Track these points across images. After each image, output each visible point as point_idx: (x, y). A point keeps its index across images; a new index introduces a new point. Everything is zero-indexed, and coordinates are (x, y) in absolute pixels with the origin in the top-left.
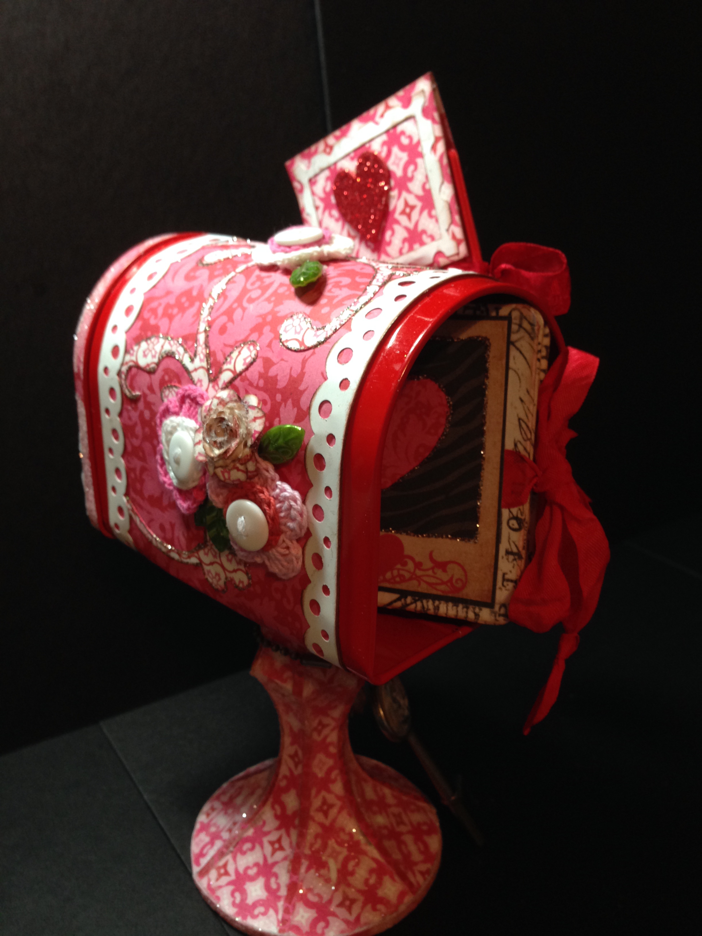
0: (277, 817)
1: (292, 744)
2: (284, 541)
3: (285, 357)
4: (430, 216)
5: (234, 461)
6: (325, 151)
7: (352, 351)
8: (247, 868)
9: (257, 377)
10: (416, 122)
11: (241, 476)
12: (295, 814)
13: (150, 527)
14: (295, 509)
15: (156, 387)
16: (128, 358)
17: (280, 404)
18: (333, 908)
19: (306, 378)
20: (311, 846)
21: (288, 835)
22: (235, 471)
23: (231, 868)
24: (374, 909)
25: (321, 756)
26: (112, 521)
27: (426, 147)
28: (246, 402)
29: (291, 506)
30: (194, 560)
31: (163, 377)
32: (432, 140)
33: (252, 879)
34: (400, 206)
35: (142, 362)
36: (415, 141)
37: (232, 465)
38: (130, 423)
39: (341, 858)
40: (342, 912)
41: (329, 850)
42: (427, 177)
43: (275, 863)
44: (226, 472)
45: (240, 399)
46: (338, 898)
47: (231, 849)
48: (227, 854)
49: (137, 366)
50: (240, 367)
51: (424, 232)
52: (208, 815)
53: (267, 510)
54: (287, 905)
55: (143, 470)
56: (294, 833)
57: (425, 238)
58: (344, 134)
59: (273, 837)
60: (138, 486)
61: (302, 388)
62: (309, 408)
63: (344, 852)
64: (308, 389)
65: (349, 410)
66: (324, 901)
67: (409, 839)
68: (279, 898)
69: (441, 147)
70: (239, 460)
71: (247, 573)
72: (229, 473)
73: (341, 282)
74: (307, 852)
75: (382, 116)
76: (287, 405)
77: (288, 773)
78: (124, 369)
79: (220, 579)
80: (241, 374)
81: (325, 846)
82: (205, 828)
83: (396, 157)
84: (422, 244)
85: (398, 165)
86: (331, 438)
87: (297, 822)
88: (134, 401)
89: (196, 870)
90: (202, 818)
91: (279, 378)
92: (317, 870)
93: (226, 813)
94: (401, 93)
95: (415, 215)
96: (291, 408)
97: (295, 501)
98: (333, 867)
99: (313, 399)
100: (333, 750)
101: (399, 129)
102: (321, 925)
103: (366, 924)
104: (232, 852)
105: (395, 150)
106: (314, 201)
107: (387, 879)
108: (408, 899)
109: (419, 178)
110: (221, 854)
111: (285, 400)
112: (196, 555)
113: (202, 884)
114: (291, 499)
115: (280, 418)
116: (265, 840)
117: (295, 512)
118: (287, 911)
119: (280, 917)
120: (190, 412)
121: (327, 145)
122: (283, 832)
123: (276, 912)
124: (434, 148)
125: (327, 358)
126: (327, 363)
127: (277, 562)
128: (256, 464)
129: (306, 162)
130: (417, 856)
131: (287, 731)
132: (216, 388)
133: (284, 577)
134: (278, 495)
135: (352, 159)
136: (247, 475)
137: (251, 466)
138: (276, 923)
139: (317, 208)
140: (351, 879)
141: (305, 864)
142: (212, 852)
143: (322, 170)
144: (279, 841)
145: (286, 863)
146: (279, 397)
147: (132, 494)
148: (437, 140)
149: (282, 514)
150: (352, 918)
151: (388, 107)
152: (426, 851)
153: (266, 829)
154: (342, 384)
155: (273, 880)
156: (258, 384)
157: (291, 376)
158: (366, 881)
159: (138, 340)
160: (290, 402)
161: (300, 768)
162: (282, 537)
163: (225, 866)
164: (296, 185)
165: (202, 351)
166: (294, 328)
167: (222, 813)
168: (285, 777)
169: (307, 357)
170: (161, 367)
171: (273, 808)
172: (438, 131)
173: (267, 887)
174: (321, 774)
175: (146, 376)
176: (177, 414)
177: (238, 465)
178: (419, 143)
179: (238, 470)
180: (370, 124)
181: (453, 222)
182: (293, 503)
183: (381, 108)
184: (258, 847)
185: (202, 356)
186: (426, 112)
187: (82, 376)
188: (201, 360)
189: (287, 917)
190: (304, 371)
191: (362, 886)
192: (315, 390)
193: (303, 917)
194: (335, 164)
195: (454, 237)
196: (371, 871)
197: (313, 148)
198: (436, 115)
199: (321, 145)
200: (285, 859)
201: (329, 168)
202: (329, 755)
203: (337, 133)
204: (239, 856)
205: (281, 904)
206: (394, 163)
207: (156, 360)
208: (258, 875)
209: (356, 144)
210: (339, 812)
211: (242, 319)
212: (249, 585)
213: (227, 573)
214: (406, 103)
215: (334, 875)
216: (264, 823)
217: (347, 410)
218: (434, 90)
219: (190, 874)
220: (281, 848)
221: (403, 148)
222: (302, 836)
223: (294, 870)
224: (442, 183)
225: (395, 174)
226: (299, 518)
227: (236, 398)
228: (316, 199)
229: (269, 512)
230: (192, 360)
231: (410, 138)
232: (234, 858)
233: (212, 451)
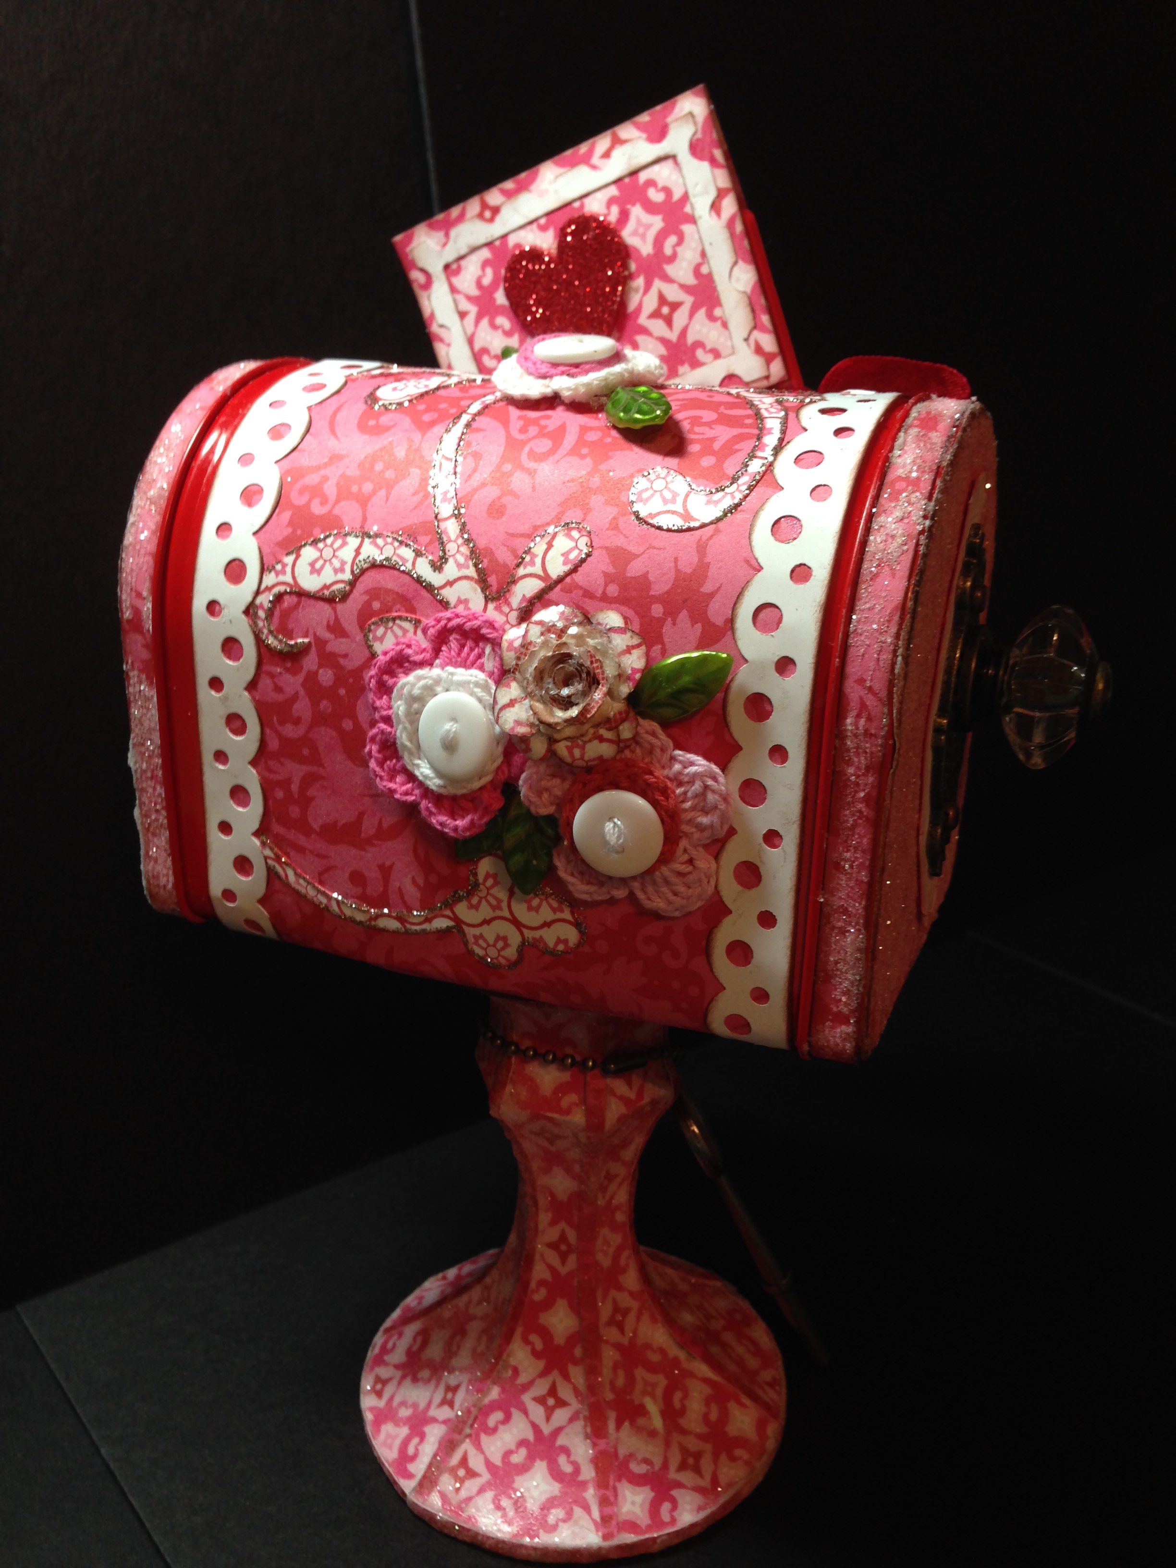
0: (536, 1354)
1: (553, 1223)
2: (685, 851)
3: (656, 543)
4: (711, 317)
5: (597, 726)
6: (481, 216)
7: (799, 520)
8: (507, 1454)
9: (601, 581)
10: (676, 163)
11: (606, 750)
12: (572, 1340)
13: (321, 883)
14: (713, 791)
15: (350, 623)
16: (270, 579)
17: (661, 622)
18: (673, 1475)
19: (713, 571)
20: (612, 1383)
21: (566, 1377)
22: (596, 742)
23: (476, 1462)
24: (732, 1459)
25: (605, 1231)
26: (216, 888)
27: (701, 205)
28: (599, 624)
29: (706, 787)
30: (441, 923)
31: (368, 604)
32: (712, 194)
33: (524, 1469)
34: (650, 303)
35: (310, 583)
36: (677, 195)
37: (592, 731)
38: (274, 697)
39: (659, 1392)
40: (686, 1477)
41: (639, 1386)
42: (703, 254)
43: (558, 1431)
44: (578, 746)
45: (587, 620)
46: (675, 1460)
47: (468, 1431)
48: (462, 1442)
49: (301, 594)
50: (556, 569)
51: (699, 344)
52: (379, 1394)
53: (662, 800)
54: (603, 1491)
55: (308, 780)
56: (577, 1374)
57: (700, 354)
58: (523, 187)
59: (541, 1388)
60: (295, 811)
61: (707, 588)
62: (731, 622)
63: (661, 1381)
64: (721, 591)
65: (822, 614)
66: (657, 1466)
67: (729, 1337)
68: (583, 1485)
69: (730, 205)
70: (608, 720)
71: (577, 925)
72: (583, 748)
73: (701, 418)
74: (609, 1396)
75: (607, 155)
76: (678, 620)
77: (547, 1275)
78: (265, 599)
79: (507, 945)
80: (560, 580)
81: (631, 1380)
82: (385, 1416)
83: (639, 222)
84: (696, 364)
85: (643, 237)
86: (785, 665)
87: (578, 1352)
88: (294, 656)
89: (407, 1486)
90: (368, 1402)
91: (651, 578)
92: (633, 1423)
93: (415, 1380)
94: (644, 117)
95: (680, 318)
96: (689, 625)
97: (715, 778)
98: (653, 1408)
99: (737, 606)
100: (620, 1217)
101: (643, 177)
102: (666, 1507)
103: (730, 1485)
104: (469, 1436)
105: (637, 211)
106: (456, 303)
107: (732, 1406)
108: (773, 1429)
109: (688, 256)
110: (448, 1445)
111: (672, 612)
112: (448, 912)
113: (433, 1503)
114: (706, 776)
115: (663, 644)
116: (527, 1398)
117: (717, 797)
118: (604, 1502)
119: (596, 1514)
120: (464, 654)
121: (484, 206)
122: (555, 1375)
123: (587, 1509)
124: (715, 207)
125: (750, 534)
126: (754, 543)
127: (664, 889)
128: (636, 727)
129: (440, 235)
130: (753, 1363)
131: (543, 1201)
132: (506, 609)
133: (677, 914)
134: (680, 773)
135: (543, 228)
136: (618, 746)
137: (626, 731)
138: (593, 1528)
139: (462, 315)
140: (682, 1422)
141: (612, 1416)
142: (428, 1449)
143: (474, 250)
144: (553, 1391)
145: (579, 1425)
146: (657, 610)
147: (278, 829)
148: (721, 194)
149: (688, 805)
150: (705, 1483)
151: (617, 141)
152: (757, 1351)
153: (522, 1379)
154: (794, 574)
155: (562, 1460)
156: (604, 593)
157: (677, 570)
158: (706, 1417)
159: (293, 546)
160: (684, 615)
161: (572, 1261)
162: (683, 843)
163: (464, 1461)
164: (416, 276)
165: (457, 550)
166: (658, 494)
167: (408, 1381)
168: (542, 1283)
169: (704, 538)
170: (360, 587)
171: (526, 1341)
172: (723, 178)
173: (556, 1474)
174: (605, 1262)
175: (326, 608)
176: (430, 664)
177: (602, 732)
178: (685, 198)
179: (601, 739)
180: (583, 171)
181: (756, 326)
182: (710, 782)
183: (602, 142)
184: (516, 1414)
185: (461, 559)
186: (696, 149)
187: (149, 625)
188: (459, 566)
189: (608, 1510)
190: (706, 560)
191: (701, 1429)
192: (740, 590)
193: (633, 1503)
194: (504, 237)
195: (759, 350)
196: (708, 1401)
197: (455, 211)
198: (718, 154)
199: (473, 206)
200: (572, 1419)
201: (489, 244)
202: (615, 1227)
203: (509, 185)
204: (484, 1438)
205: (590, 1494)
206: (635, 233)
207: (347, 576)
208: (531, 1458)
209: (552, 203)
210: (638, 1319)
211: (534, 488)
212: (579, 945)
213: (525, 931)
214: (658, 134)
215: (657, 1422)
216: (516, 1371)
217: (816, 615)
218: (711, 113)
219: (400, 1497)
220: (561, 1403)
221: (651, 208)
222: (592, 1371)
223: (597, 1432)
224: (735, 263)
225: (637, 250)
226: (722, 806)
227: (580, 618)
228: (461, 298)
229: (665, 803)
230: (437, 566)
231: (667, 191)
232: (478, 1446)
233: (552, 714)
